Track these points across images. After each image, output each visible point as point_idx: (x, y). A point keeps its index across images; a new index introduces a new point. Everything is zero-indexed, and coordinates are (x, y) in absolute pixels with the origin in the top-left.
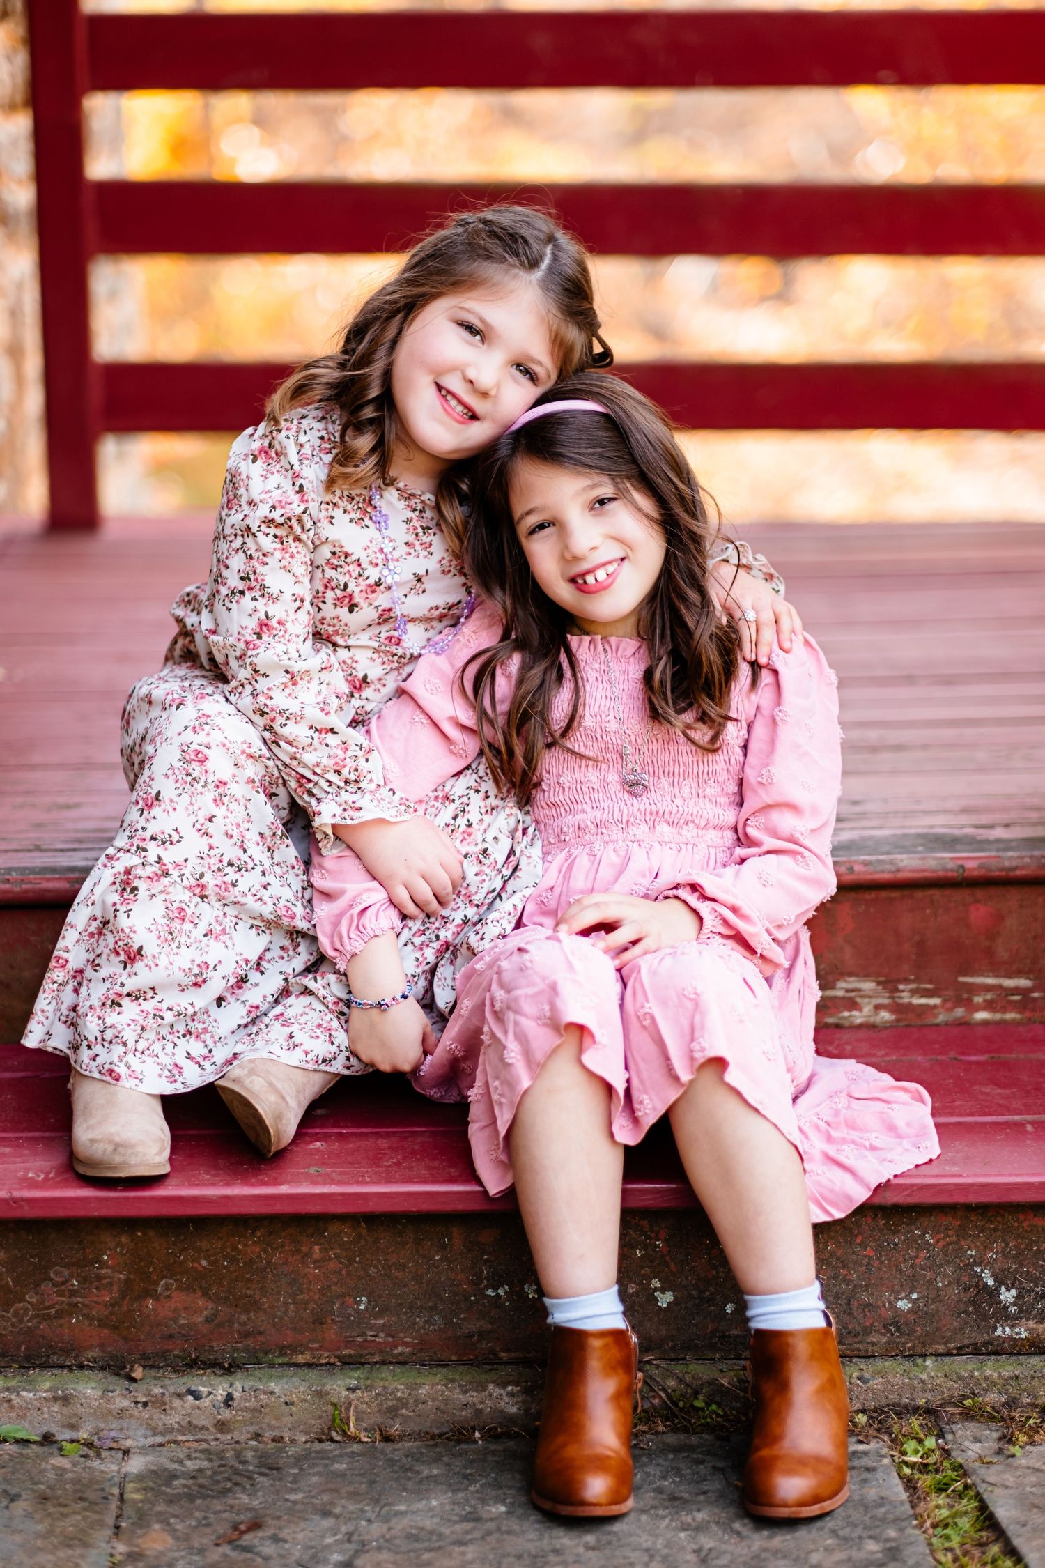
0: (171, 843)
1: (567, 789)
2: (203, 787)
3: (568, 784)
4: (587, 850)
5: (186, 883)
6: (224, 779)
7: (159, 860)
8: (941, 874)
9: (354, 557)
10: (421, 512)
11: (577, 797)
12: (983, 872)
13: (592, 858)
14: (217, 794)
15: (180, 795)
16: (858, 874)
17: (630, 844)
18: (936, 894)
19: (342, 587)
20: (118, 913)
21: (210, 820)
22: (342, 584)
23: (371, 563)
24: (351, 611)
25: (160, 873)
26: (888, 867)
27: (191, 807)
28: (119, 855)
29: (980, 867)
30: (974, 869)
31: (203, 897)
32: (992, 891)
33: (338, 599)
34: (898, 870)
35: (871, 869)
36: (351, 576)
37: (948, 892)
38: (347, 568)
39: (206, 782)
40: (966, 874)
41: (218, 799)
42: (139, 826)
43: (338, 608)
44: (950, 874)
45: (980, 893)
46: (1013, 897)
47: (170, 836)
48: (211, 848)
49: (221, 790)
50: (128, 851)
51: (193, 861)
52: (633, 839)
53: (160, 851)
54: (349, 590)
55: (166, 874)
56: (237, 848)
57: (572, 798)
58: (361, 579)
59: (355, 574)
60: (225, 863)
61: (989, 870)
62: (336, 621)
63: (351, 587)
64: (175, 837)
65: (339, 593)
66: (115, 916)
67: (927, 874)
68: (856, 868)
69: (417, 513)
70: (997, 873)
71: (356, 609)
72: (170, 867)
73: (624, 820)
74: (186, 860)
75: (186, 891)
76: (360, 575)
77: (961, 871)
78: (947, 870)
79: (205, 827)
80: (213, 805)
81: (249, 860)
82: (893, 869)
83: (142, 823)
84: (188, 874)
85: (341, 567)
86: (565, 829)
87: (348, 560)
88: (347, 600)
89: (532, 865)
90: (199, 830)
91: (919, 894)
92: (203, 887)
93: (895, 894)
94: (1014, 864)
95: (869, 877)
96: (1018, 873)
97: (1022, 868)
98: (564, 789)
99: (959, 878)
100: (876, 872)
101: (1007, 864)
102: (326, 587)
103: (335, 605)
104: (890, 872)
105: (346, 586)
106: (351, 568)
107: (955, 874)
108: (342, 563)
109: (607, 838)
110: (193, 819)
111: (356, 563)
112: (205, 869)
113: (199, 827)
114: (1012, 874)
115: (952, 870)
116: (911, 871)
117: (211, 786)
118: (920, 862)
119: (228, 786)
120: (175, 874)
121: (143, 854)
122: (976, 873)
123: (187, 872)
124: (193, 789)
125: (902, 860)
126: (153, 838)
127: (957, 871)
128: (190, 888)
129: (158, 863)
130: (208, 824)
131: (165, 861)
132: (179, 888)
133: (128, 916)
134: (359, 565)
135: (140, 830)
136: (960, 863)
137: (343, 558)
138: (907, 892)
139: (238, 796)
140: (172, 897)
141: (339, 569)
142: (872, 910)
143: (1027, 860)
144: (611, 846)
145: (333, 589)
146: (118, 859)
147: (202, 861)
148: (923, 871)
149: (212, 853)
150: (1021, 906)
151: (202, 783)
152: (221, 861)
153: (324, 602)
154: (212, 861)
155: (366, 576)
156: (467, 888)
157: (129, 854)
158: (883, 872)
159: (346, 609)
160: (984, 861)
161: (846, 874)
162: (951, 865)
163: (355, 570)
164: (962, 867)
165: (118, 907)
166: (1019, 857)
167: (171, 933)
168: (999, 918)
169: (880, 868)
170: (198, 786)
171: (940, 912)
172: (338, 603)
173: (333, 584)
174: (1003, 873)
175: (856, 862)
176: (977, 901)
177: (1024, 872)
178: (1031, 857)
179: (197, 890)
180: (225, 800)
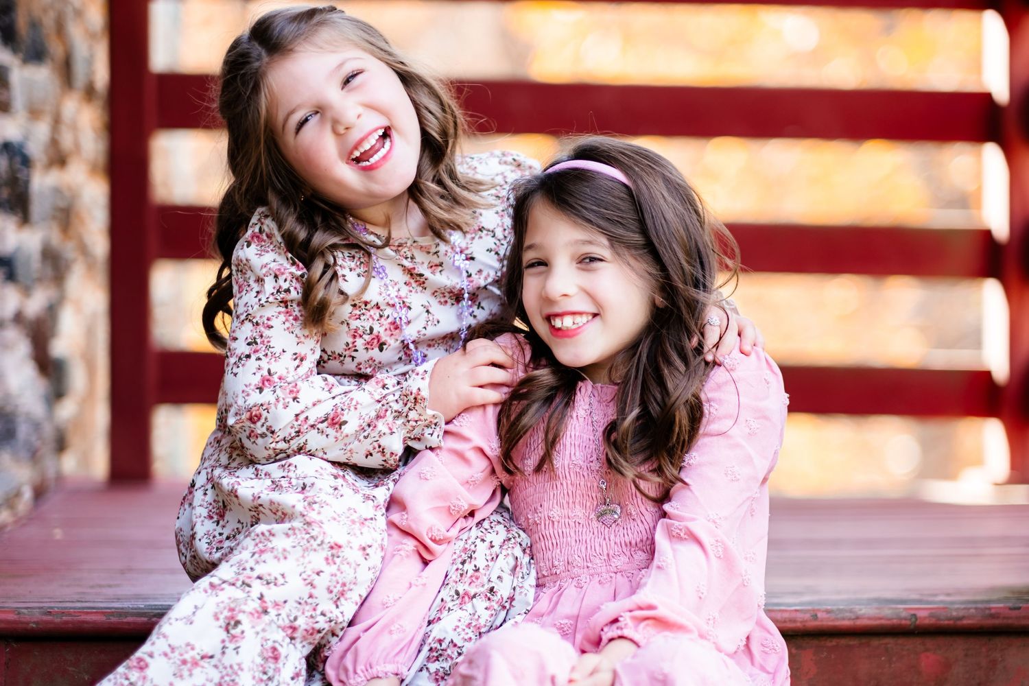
0: (275, 585)
1: (556, 523)
2: (319, 545)
3: (557, 518)
4: (575, 583)
5: (281, 623)
6: (340, 542)
7: (261, 598)
8: (895, 621)
9: (373, 303)
10: (412, 258)
11: (564, 531)
12: (933, 621)
13: (579, 589)
14: (330, 553)
15: (294, 547)
16: (822, 621)
17: (613, 575)
18: (890, 641)
19: (368, 332)
20: (227, 651)
21: (318, 574)
22: (368, 329)
23: (388, 304)
24: (381, 350)
25: (260, 609)
26: (848, 614)
27: (301, 559)
28: (224, 586)
29: (931, 616)
30: (925, 618)
31: (292, 638)
32: (941, 640)
33: (368, 343)
34: (857, 618)
35: (832, 616)
36: (373, 319)
37: (901, 641)
38: (368, 314)
39: (322, 542)
40: (918, 622)
41: (330, 558)
42: (248, 566)
43: (370, 351)
44: (903, 622)
45: (930, 642)
46: (959, 647)
47: (276, 579)
48: (311, 596)
49: (334, 551)
50: (234, 585)
51: (291, 604)
52: (615, 570)
53: (264, 590)
54: (375, 332)
55: (265, 612)
56: (331, 602)
57: (560, 531)
58: (383, 319)
59: (377, 317)
60: (318, 612)
61: (939, 619)
62: (370, 362)
63: (376, 329)
64: (281, 580)
65: (367, 337)
66: (223, 653)
67: (883, 622)
68: (819, 615)
69: (409, 260)
70: (946, 622)
71: (385, 347)
72: (269, 605)
73: (605, 553)
74: (285, 602)
75: (280, 630)
76: (381, 316)
77: (913, 620)
78: (901, 619)
79: (311, 578)
80: (324, 563)
81: (340, 615)
82: (853, 617)
83: (251, 563)
84: (284, 615)
85: (363, 314)
86: (556, 563)
87: (369, 306)
88: (376, 341)
89: (523, 594)
90: (305, 580)
91: (875, 642)
92: (294, 629)
93: (853, 642)
94: (961, 614)
95: (831, 623)
96: (965, 622)
97: (968, 617)
98: (553, 522)
99: (912, 627)
100: (837, 619)
101: (954, 614)
102: (354, 337)
103: (367, 349)
104: (850, 619)
105: (371, 329)
106: (372, 312)
107: (908, 622)
108: (364, 311)
109: (592, 571)
110: (301, 569)
111: (375, 308)
112: (299, 614)
113: (305, 577)
114: (959, 623)
115: (905, 619)
116: (869, 618)
117: (326, 546)
118: (877, 611)
119: (342, 549)
120: (273, 612)
121: (247, 589)
122: (927, 622)
123: (284, 613)
124: (308, 545)
125: (861, 610)
126: (260, 578)
127: (910, 620)
128: (283, 629)
129: (260, 599)
130: (316, 577)
131: (266, 598)
132: (274, 626)
133: (237, 653)
134: (378, 308)
135: (249, 570)
136: (913, 612)
137: (363, 306)
138: (864, 640)
139: (351, 560)
140: (267, 635)
141: (362, 318)
142: (833, 656)
143: (973, 611)
144: (597, 579)
145: (361, 336)
146: (222, 589)
147: (298, 606)
148: (881, 619)
149: (310, 601)
150: (966, 655)
151: (318, 541)
152: (314, 610)
153: (356, 351)
154: (307, 608)
155: (386, 316)
156: (477, 620)
157: (233, 587)
158: (843, 619)
159: (377, 350)
160: (933, 611)
161: (811, 621)
162: (904, 614)
163: (375, 313)
164: (915, 615)
165: (227, 644)
166: (964, 609)
167: (265, 673)
168: (947, 666)
169: (840, 616)
170: (314, 544)
171: (894, 659)
172: (369, 347)
173: (360, 332)
174: (951, 622)
175: (819, 610)
176: (927, 650)
177: (970, 622)
178: (976, 608)
179: (289, 631)
180: (338, 561)
